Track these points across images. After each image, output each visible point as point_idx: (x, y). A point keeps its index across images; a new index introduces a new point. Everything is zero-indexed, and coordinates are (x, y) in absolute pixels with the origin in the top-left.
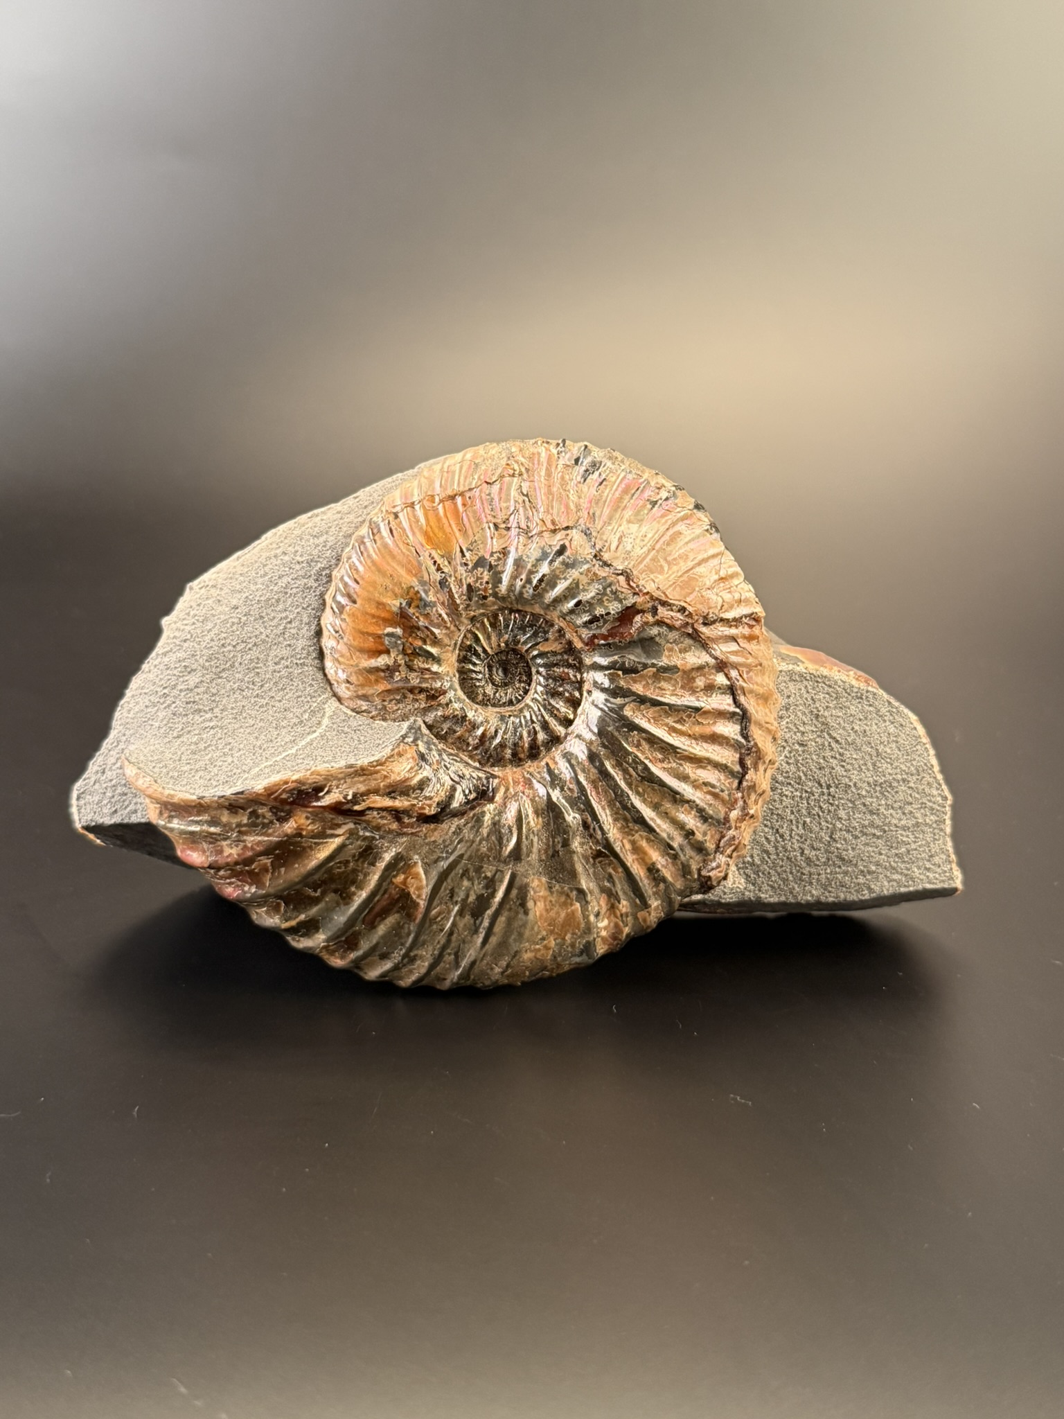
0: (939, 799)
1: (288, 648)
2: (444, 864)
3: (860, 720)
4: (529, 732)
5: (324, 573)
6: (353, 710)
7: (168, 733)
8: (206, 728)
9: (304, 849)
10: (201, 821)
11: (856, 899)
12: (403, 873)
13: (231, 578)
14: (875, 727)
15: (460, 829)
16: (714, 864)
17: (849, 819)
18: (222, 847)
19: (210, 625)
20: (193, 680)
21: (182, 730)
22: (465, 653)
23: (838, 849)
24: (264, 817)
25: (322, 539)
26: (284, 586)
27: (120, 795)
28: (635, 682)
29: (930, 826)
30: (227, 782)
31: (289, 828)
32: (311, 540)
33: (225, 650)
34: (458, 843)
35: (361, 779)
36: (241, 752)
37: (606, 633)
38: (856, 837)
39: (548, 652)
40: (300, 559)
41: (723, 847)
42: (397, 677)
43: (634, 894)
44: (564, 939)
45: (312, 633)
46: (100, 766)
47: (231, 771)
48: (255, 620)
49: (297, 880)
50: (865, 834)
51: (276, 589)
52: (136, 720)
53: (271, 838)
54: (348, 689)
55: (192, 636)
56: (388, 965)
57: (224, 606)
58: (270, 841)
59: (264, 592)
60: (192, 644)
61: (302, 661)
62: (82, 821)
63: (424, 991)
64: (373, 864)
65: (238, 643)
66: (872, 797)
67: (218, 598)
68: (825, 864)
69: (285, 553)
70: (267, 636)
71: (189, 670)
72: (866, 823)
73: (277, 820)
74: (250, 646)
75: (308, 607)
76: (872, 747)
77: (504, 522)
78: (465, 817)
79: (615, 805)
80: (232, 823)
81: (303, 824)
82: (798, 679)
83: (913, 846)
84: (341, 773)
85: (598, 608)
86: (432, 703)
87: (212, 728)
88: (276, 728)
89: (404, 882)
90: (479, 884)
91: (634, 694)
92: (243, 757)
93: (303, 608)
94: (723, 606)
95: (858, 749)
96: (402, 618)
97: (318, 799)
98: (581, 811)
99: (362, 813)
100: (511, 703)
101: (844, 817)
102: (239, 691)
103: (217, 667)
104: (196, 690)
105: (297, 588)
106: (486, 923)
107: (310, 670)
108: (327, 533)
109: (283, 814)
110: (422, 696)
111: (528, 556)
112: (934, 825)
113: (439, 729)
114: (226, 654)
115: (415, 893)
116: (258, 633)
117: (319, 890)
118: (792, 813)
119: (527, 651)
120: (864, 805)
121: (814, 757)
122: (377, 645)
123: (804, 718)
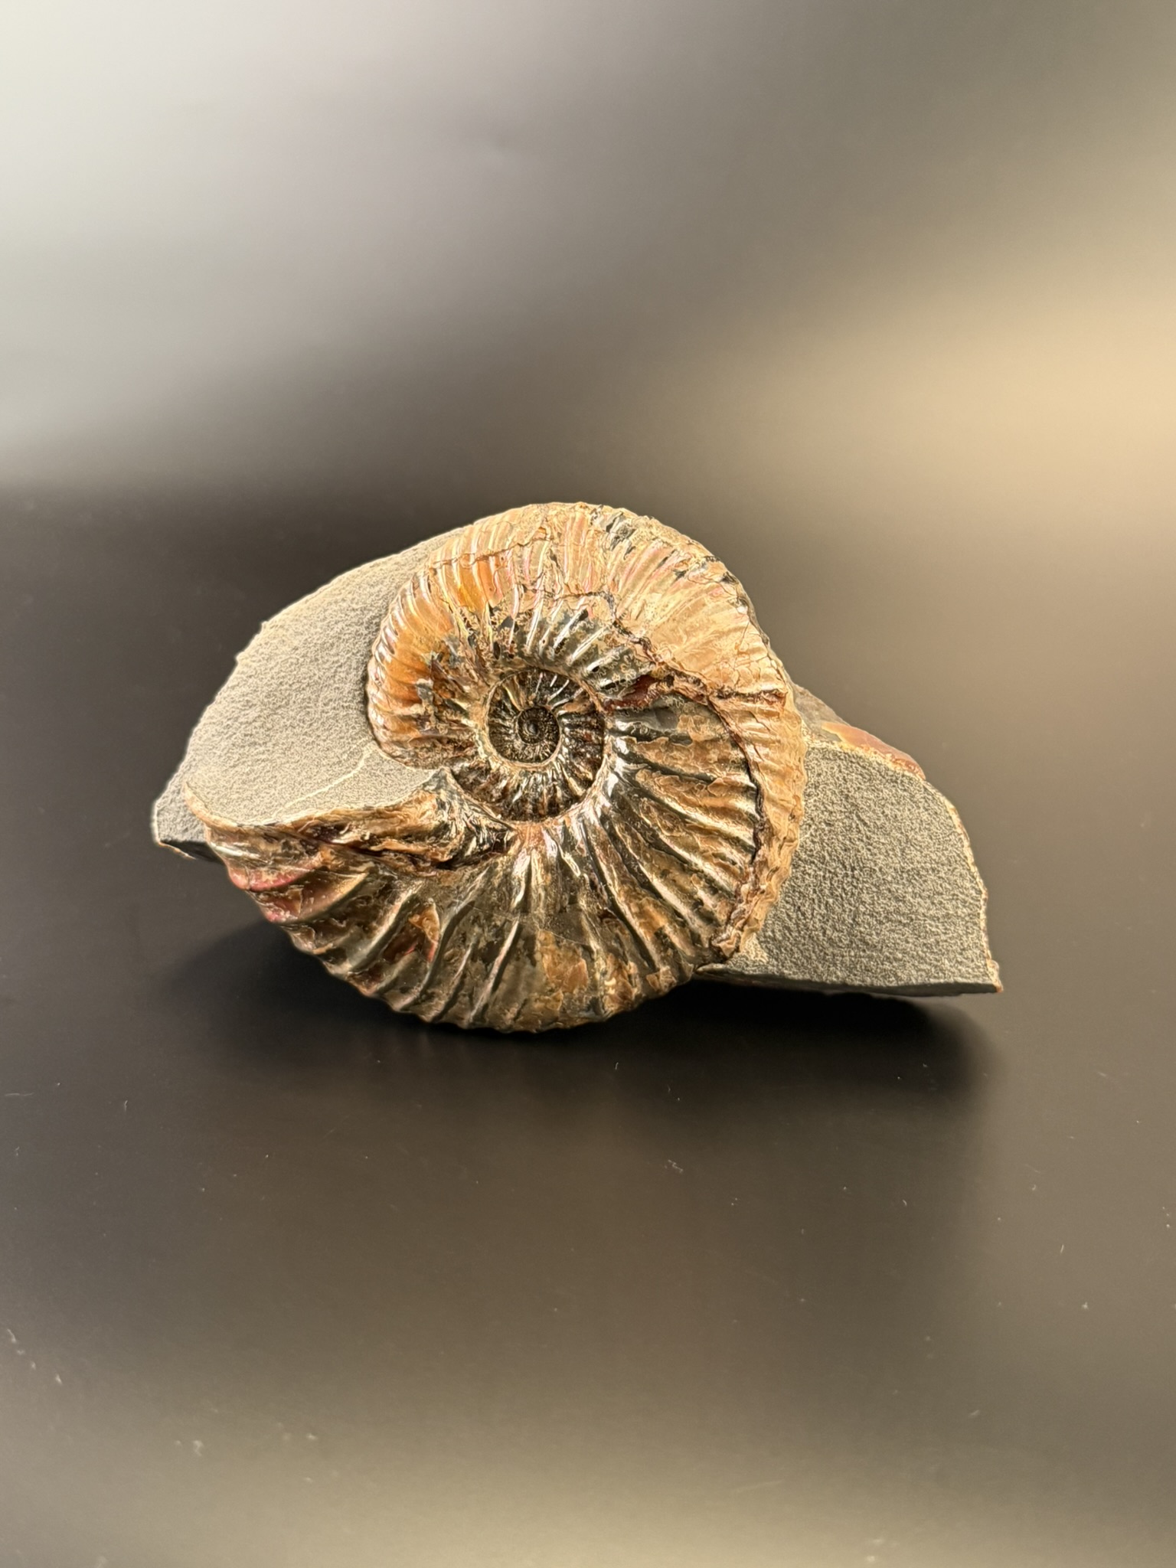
0: (973, 892)
1: (337, 691)
2: (456, 909)
3: (892, 804)
4: (549, 790)
5: (374, 622)
6: (390, 755)
7: (226, 762)
8: (258, 760)
9: (330, 881)
10: (243, 847)
11: (882, 984)
12: (419, 914)
13: (297, 620)
14: (907, 812)
15: (473, 877)
16: (724, 936)
17: (873, 904)
18: (261, 872)
19: (272, 664)
20: (253, 713)
21: (238, 760)
22: (495, 708)
23: (861, 932)
24: (296, 849)
25: (377, 589)
26: (339, 631)
28: (648, 748)
29: (963, 919)
30: (265, 812)
31: (316, 861)
32: (368, 589)
33: (283, 688)
34: (471, 890)
35: (379, 821)
36: (283, 786)
37: (621, 699)
38: (881, 923)
39: (572, 713)
40: (354, 606)
41: (734, 920)
42: (428, 726)
43: (642, 957)
44: (571, 992)
45: (359, 677)
47: (271, 803)
48: (310, 662)
49: (323, 910)
50: (889, 920)
51: (331, 633)
52: (204, 747)
53: (301, 869)
54: (385, 734)
55: (256, 673)
57: (287, 646)
58: (301, 872)
59: (322, 635)
60: (255, 680)
61: (347, 704)
62: (161, 835)
63: (445, 1028)
64: (392, 902)
65: (294, 683)
66: (898, 883)
67: (284, 638)
68: (848, 946)
69: (343, 600)
70: (319, 678)
71: (250, 704)
72: (892, 909)
73: (307, 852)
74: (304, 686)
75: (357, 652)
76: (902, 833)
77: (532, 585)
78: (479, 866)
79: (622, 868)
80: (269, 852)
81: (328, 859)
82: (832, 758)
83: (943, 937)
84: (360, 814)
85: (615, 674)
86: (459, 754)
87: (263, 761)
88: (317, 766)
89: (420, 922)
90: (489, 931)
91: (646, 761)
92: (284, 790)
93: (353, 654)
94: (739, 680)
95: (886, 834)
96: (433, 671)
98: (589, 871)
99: (378, 854)
101: (869, 901)
102: (291, 728)
103: (274, 703)
104: (254, 724)
105: (350, 634)
106: (495, 970)
107: (354, 713)
108: (382, 583)
109: (311, 848)
110: (450, 747)
111: (551, 619)
112: (967, 919)
113: (466, 780)
114: (283, 692)
115: (430, 934)
116: (312, 674)
117: (345, 922)
118: (815, 891)
119: (553, 710)
120: (890, 891)
121: (840, 838)
122: (410, 694)
123: (833, 798)
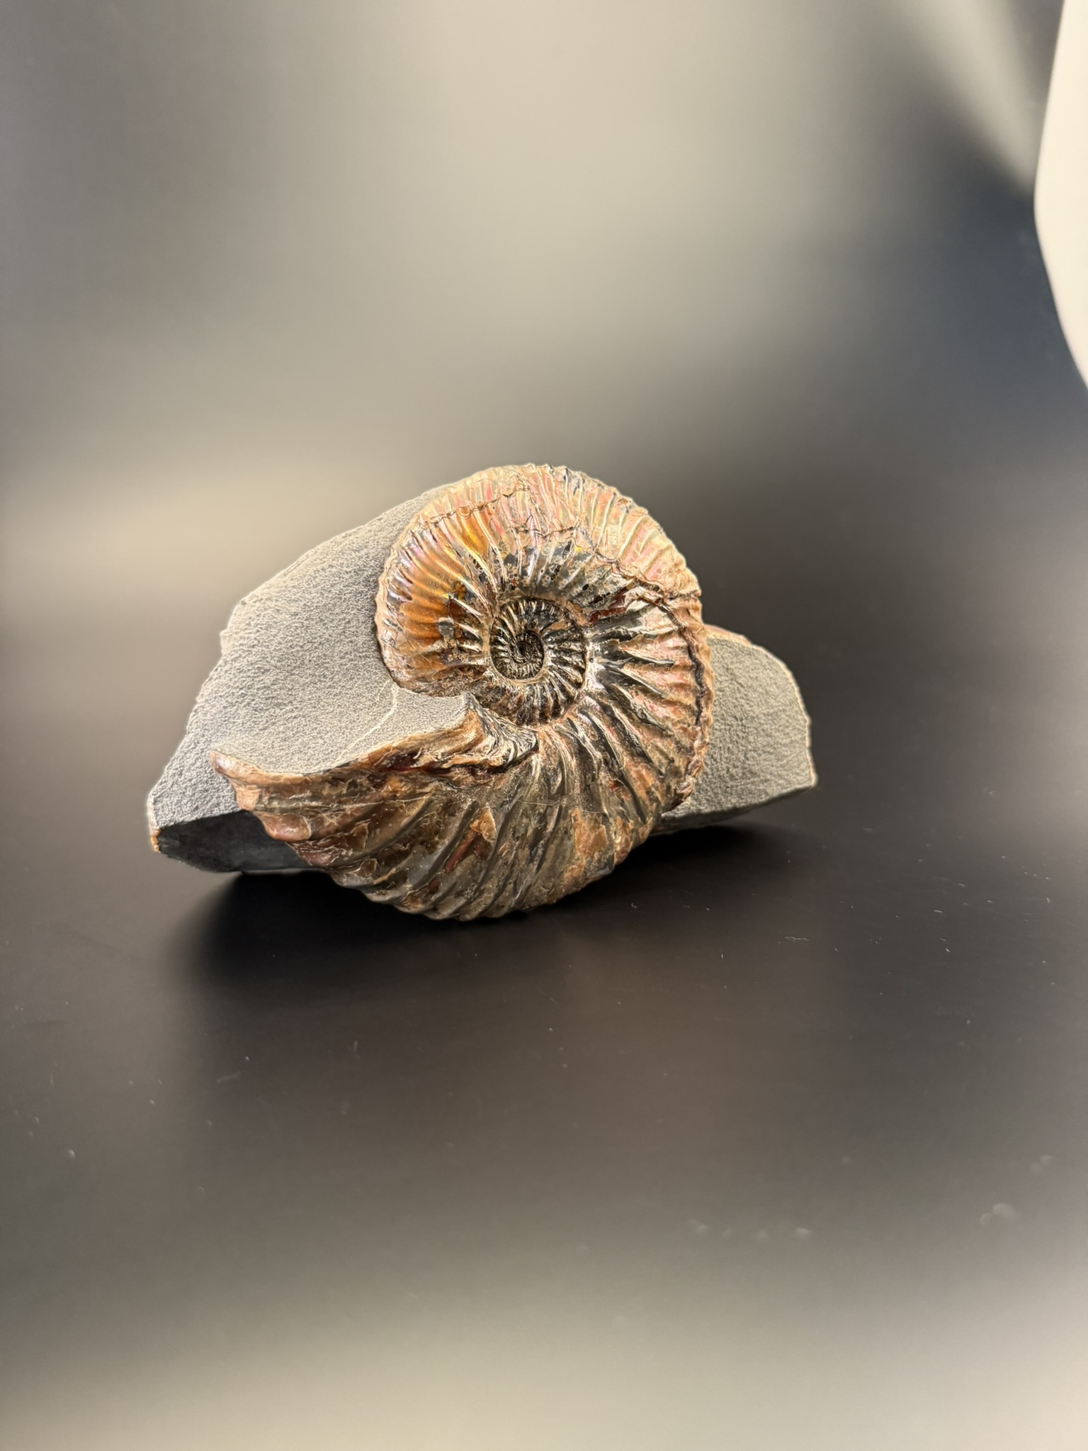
0: (802, 722)
1: (350, 644)
2: (508, 807)
3: (752, 670)
4: (552, 695)
5: (371, 580)
6: (413, 690)
7: (253, 727)
8: (289, 718)
9: (396, 809)
10: (302, 798)
11: (757, 802)
12: (478, 818)
13: (284, 591)
14: (761, 674)
15: (517, 776)
16: (685, 784)
17: (755, 742)
18: (322, 818)
19: (274, 631)
20: (268, 679)
21: (267, 722)
22: (495, 636)
23: (749, 765)
24: (362, 785)
25: (363, 552)
26: (338, 592)
27: (201, 791)
28: (629, 646)
29: (798, 742)
30: (326, 759)
31: (385, 792)
32: (353, 554)
33: (293, 650)
34: (518, 788)
35: (446, 741)
36: (330, 734)
37: (607, 609)
38: (760, 755)
39: (559, 631)
40: (348, 570)
41: (691, 769)
42: (450, 658)
43: (638, 813)
44: (593, 857)
45: (369, 630)
46: (177, 769)
47: (328, 749)
48: (316, 623)
49: (391, 837)
50: (765, 752)
51: (330, 595)
52: (214, 721)
53: (369, 804)
54: (409, 673)
55: (259, 642)
56: (462, 901)
57: (284, 614)
58: (368, 806)
59: (320, 599)
60: (260, 648)
61: (364, 654)
62: (160, 822)
64: (453, 814)
65: (305, 644)
66: (767, 724)
67: (276, 608)
68: (741, 778)
70: (330, 636)
71: (262, 670)
72: (765, 743)
73: (373, 787)
74: (316, 645)
75: (362, 608)
76: (762, 688)
77: (523, 527)
78: (520, 766)
79: (625, 744)
80: (331, 796)
81: (398, 787)
82: (712, 642)
83: (790, 758)
84: (432, 737)
85: (600, 590)
86: (479, 678)
87: (295, 717)
88: (355, 711)
89: (478, 827)
90: (535, 819)
91: (630, 656)
92: (334, 737)
93: (358, 610)
95: (755, 691)
96: (453, 609)
97: (415, 762)
98: (602, 751)
99: (448, 770)
100: (531, 675)
101: (752, 740)
102: (312, 685)
103: (288, 666)
104: (272, 687)
105: (350, 593)
106: (540, 852)
107: (373, 661)
108: (366, 547)
109: (379, 781)
110: (471, 673)
111: (545, 552)
112: (800, 742)
113: (484, 700)
114: (295, 654)
115: (486, 835)
116: (321, 634)
117: (408, 845)
118: (721, 742)
119: (541, 631)
120: (763, 730)
121: (730, 699)
122: (432, 633)
123: (719, 671)
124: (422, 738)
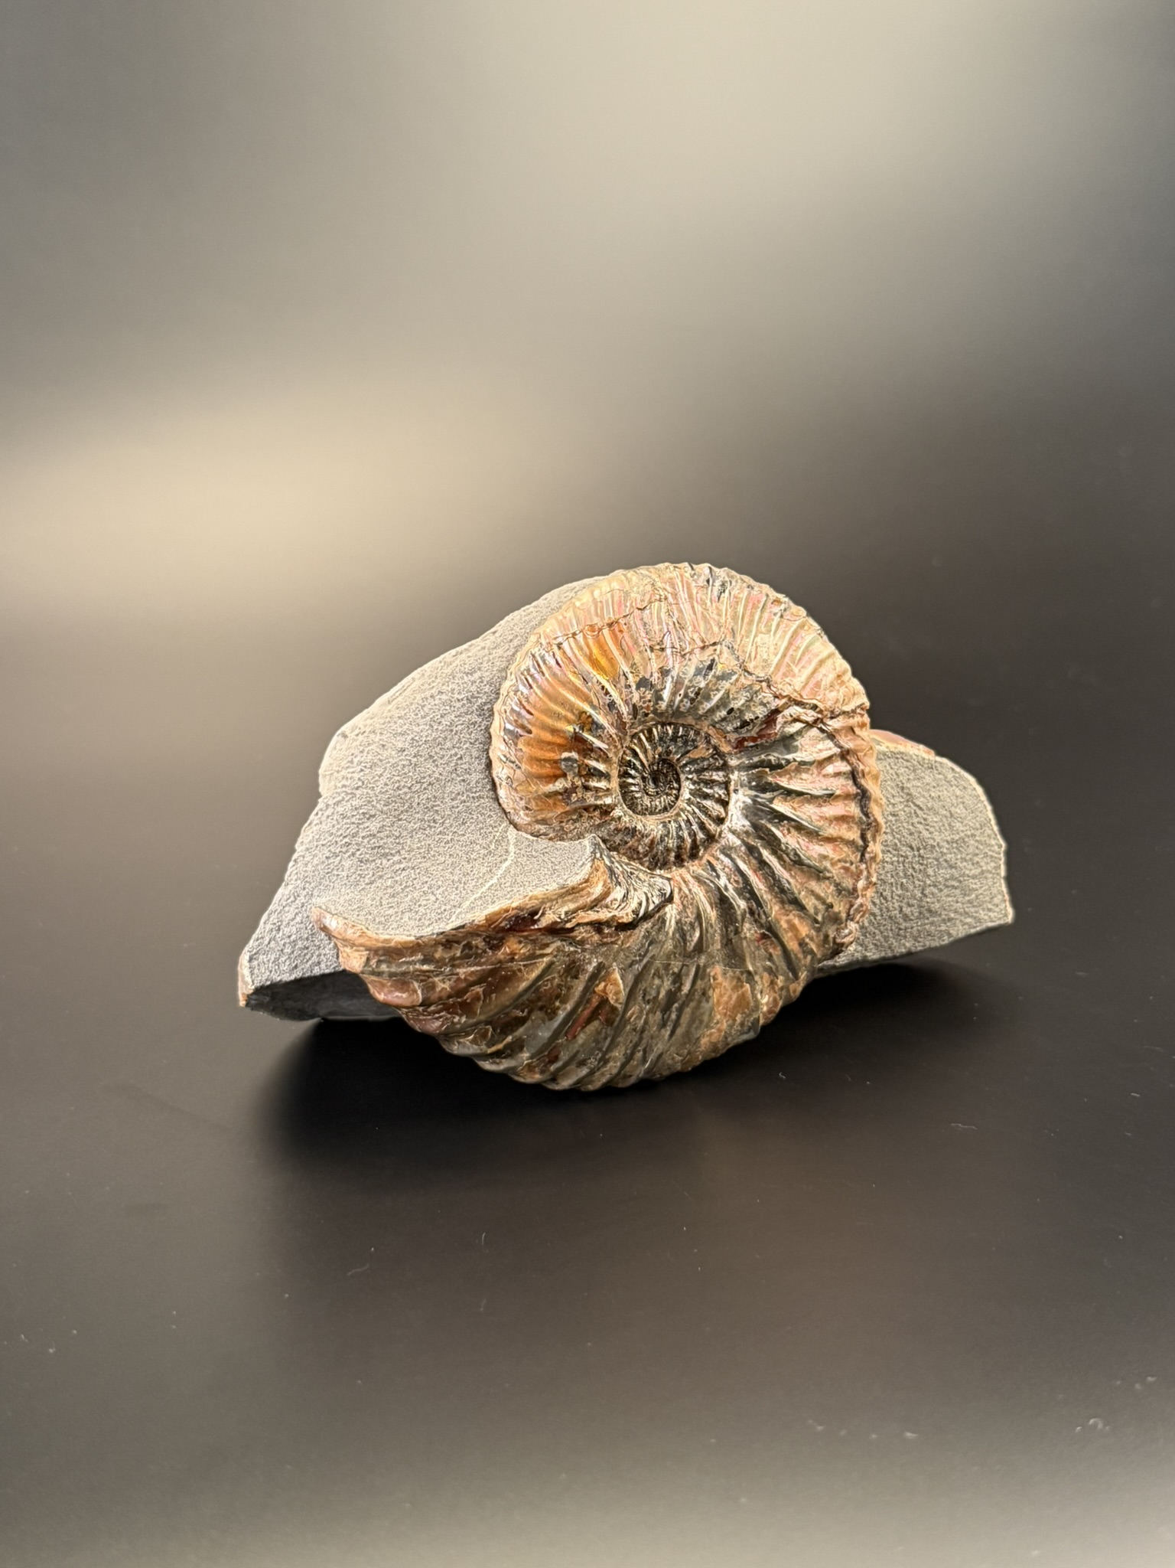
0: (996, 847)
1: (462, 783)
2: (638, 967)
3: (934, 787)
4: (689, 834)
5: (486, 708)
6: (532, 834)
7: (359, 881)
8: (397, 870)
9: (514, 972)
10: (413, 961)
11: (938, 945)
12: (604, 981)
13: (389, 722)
14: (945, 792)
15: (648, 932)
16: (847, 931)
17: (935, 876)
18: (434, 983)
19: (379, 771)
20: (373, 826)
21: (373, 875)
22: (625, 768)
23: (927, 902)
24: (477, 947)
25: (476, 676)
26: (449, 724)
27: (300, 949)
28: (781, 776)
29: (991, 872)
30: (439, 919)
31: (502, 954)
32: (465, 677)
33: (401, 792)
34: (649, 945)
35: (570, 897)
36: (442, 889)
37: (755, 735)
38: (941, 890)
39: (698, 759)
40: (460, 697)
41: (854, 914)
42: (574, 798)
43: (789, 968)
44: (734, 1020)
45: (483, 766)
46: (275, 924)
47: (440, 908)
48: (425, 760)
49: (508, 1003)
50: (947, 887)
51: (440, 728)
52: (317, 873)
53: (484, 967)
54: (527, 815)
55: (363, 783)
56: (584, 1071)
57: (390, 750)
58: (483, 970)
59: (430, 732)
60: (365, 791)
61: (478, 794)
62: (255, 982)
64: (576, 977)
65: (413, 784)
66: (951, 853)
67: (381, 742)
68: (918, 918)
69: (441, 693)
70: (440, 774)
71: (367, 816)
72: (948, 876)
73: (490, 949)
74: (425, 785)
75: (475, 741)
76: (946, 810)
77: (658, 644)
78: (652, 920)
79: (774, 890)
80: (445, 959)
81: (516, 949)
82: (883, 758)
83: (980, 892)
84: (555, 894)
85: (747, 714)
86: (606, 819)
87: (404, 869)
88: (468, 861)
89: (604, 990)
90: (668, 980)
91: (782, 788)
92: (446, 893)
93: (471, 743)
94: (844, 700)
95: (937, 813)
96: (577, 742)
97: (535, 922)
98: (747, 900)
99: (572, 930)
100: (665, 809)
101: (932, 873)
102: (421, 831)
103: (395, 810)
104: (378, 835)
105: (462, 724)
106: (674, 1016)
107: (487, 802)
108: (479, 669)
109: (495, 942)
110: (597, 813)
111: (684, 673)
112: (994, 871)
113: (612, 842)
114: (403, 796)
115: (612, 999)
116: (430, 772)
117: (526, 1010)
118: (892, 876)
119: (678, 760)
120: (946, 861)
121: (905, 825)
122: (553, 770)
123: (892, 791)
124: (544, 897)
